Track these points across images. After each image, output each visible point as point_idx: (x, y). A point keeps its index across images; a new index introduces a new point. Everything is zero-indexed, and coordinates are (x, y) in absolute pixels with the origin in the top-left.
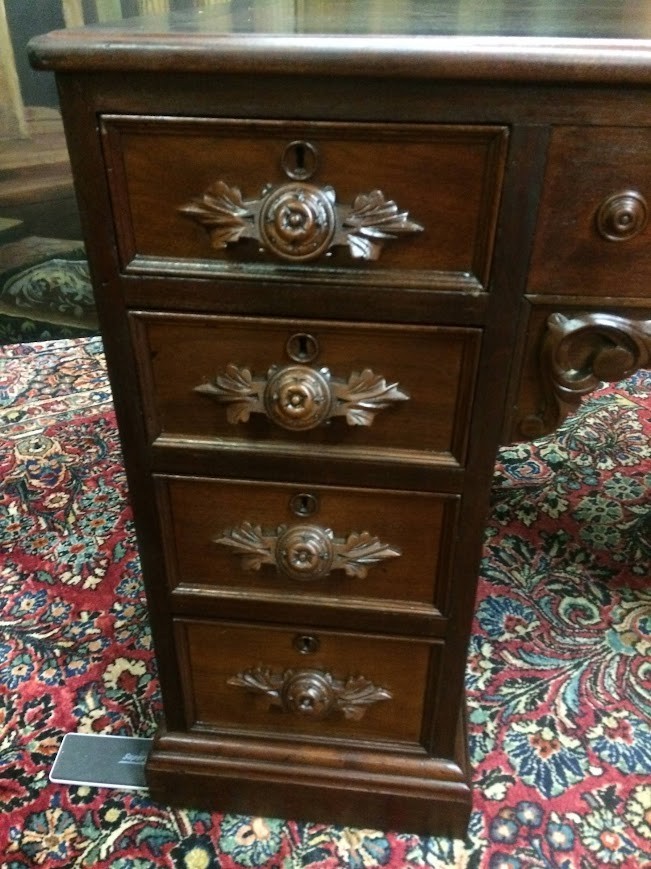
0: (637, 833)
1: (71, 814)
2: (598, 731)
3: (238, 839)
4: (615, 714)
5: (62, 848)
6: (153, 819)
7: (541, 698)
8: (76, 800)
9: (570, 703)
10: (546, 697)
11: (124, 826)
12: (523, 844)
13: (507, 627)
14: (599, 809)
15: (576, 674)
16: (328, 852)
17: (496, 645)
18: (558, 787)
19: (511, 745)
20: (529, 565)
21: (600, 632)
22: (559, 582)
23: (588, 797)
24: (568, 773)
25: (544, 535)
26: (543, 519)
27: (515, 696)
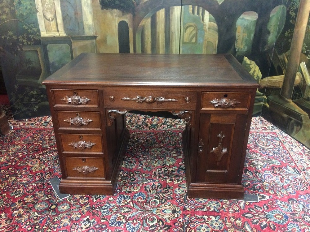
1: (45, 193)
2: (131, 222)
3: (61, 207)
4: (137, 221)
5: (40, 197)
6: (54, 199)
7: (128, 212)
8: (47, 192)
9: (132, 215)
10: (129, 212)
11: (49, 198)
12: (98, 230)
13: (138, 198)
15: (140, 211)
16: (70, 215)
17: (132, 200)
18: (113, 225)
19: (114, 216)
20: (157, 190)
21: (154, 207)
22: (158, 195)
23: (116, 229)
24: (117, 225)
25: (167, 186)
26: (172, 183)
27: (124, 209)
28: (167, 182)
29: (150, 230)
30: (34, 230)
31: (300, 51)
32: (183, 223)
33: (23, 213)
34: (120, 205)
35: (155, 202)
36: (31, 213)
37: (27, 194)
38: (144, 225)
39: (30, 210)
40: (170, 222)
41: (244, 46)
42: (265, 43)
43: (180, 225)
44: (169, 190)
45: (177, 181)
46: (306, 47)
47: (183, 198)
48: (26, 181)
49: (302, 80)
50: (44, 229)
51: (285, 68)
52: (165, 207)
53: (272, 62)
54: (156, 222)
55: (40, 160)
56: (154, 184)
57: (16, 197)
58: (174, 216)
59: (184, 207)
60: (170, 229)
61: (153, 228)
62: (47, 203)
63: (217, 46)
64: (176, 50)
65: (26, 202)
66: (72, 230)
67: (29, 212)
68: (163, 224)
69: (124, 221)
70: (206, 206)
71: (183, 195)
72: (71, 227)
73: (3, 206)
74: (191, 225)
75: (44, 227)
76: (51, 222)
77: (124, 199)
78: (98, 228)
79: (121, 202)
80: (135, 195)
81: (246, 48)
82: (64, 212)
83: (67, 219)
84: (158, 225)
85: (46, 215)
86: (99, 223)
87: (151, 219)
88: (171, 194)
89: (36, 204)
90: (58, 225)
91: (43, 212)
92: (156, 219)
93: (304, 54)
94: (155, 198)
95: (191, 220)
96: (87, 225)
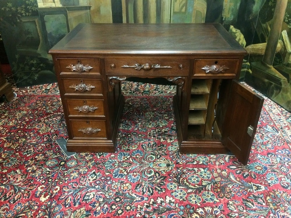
0: (120, 188)
1: (54, 152)
2: (132, 174)
3: (70, 163)
4: (137, 173)
5: (49, 155)
6: (62, 156)
7: (128, 166)
8: (55, 150)
9: (132, 169)
10: (129, 167)
11: (58, 156)
12: (104, 181)
13: (136, 155)
14: (119, 182)
15: (139, 166)
16: (78, 170)
17: (131, 157)
18: (117, 177)
19: (117, 170)
20: (152, 148)
21: (151, 162)
22: (154, 152)
23: (119, 180)
24: (120, 177)
25: (162, 144)
26: (166, 142)
27: (125, 164)
28: (161, 141)
29: (148, 180)
30: (48, 183)
31: (282, 20)
32: (176, 174)
33: (36, 169)
34: (121, 161)
35: (151, 158)
36: (44, 169)
37: (37, 153)
38: (143, 176)
39: (42, 166)
40: (165, 173)
41: (231, 15)
42: (250, 12)
43: (174, 176)
44: (163, 148)
45: (170, 140)
46: (288, 16)
47: (176, 154)
48: (35, 142)
49: (283, 47)
50: (56, 182)
51: (268, 36)
52: (160, 161)
53: (256, 31)
54: (153, 174)
55: (45, 123)
56: (149, 143)
57: (28, 156)
58: (169, 169)
59: (177, 161)
60: (165, 179)
61: (151, 179)
62: (57, 160)
63: (205, 15)
64: (167, 19)
65: (38, 159)
66: (81, 182)
67: (41, 168)
68: (159, 175)
69: (125, 173)
70: (196, 160)
71: (175, 151)
72: (80, 179)
73: (17, 164)
74: (183, 176)
75: (57, 180)
76: (62, 176)
77: (124, 156)
78: (103, 179)
79: (122, 158)
80: (133, 152)
81: (232, 17)
82: (73, 167)
83: (76, 173)
84: (155, 177)
85: (57, 170)
86: (104, 175)
87: (149, 172)
88: (165, 150)
89: (47, 161)
90: (68, 178)
91: (54, 168)
92: (153, 172)
93: (286, 22)
94: (151, 154)
95: (183, 172)
96: (94, 178)
